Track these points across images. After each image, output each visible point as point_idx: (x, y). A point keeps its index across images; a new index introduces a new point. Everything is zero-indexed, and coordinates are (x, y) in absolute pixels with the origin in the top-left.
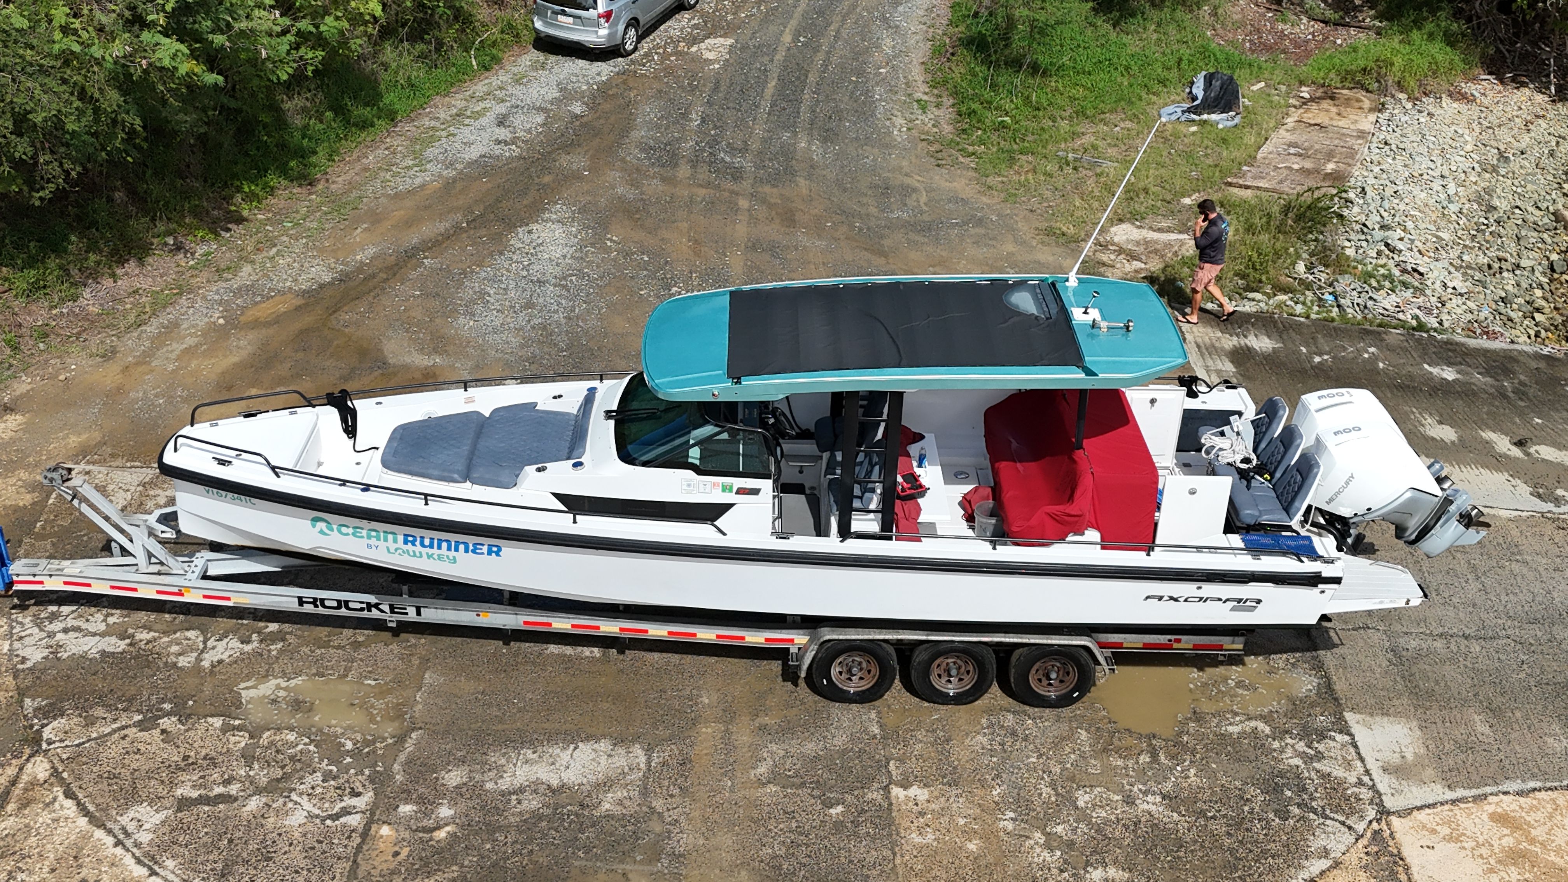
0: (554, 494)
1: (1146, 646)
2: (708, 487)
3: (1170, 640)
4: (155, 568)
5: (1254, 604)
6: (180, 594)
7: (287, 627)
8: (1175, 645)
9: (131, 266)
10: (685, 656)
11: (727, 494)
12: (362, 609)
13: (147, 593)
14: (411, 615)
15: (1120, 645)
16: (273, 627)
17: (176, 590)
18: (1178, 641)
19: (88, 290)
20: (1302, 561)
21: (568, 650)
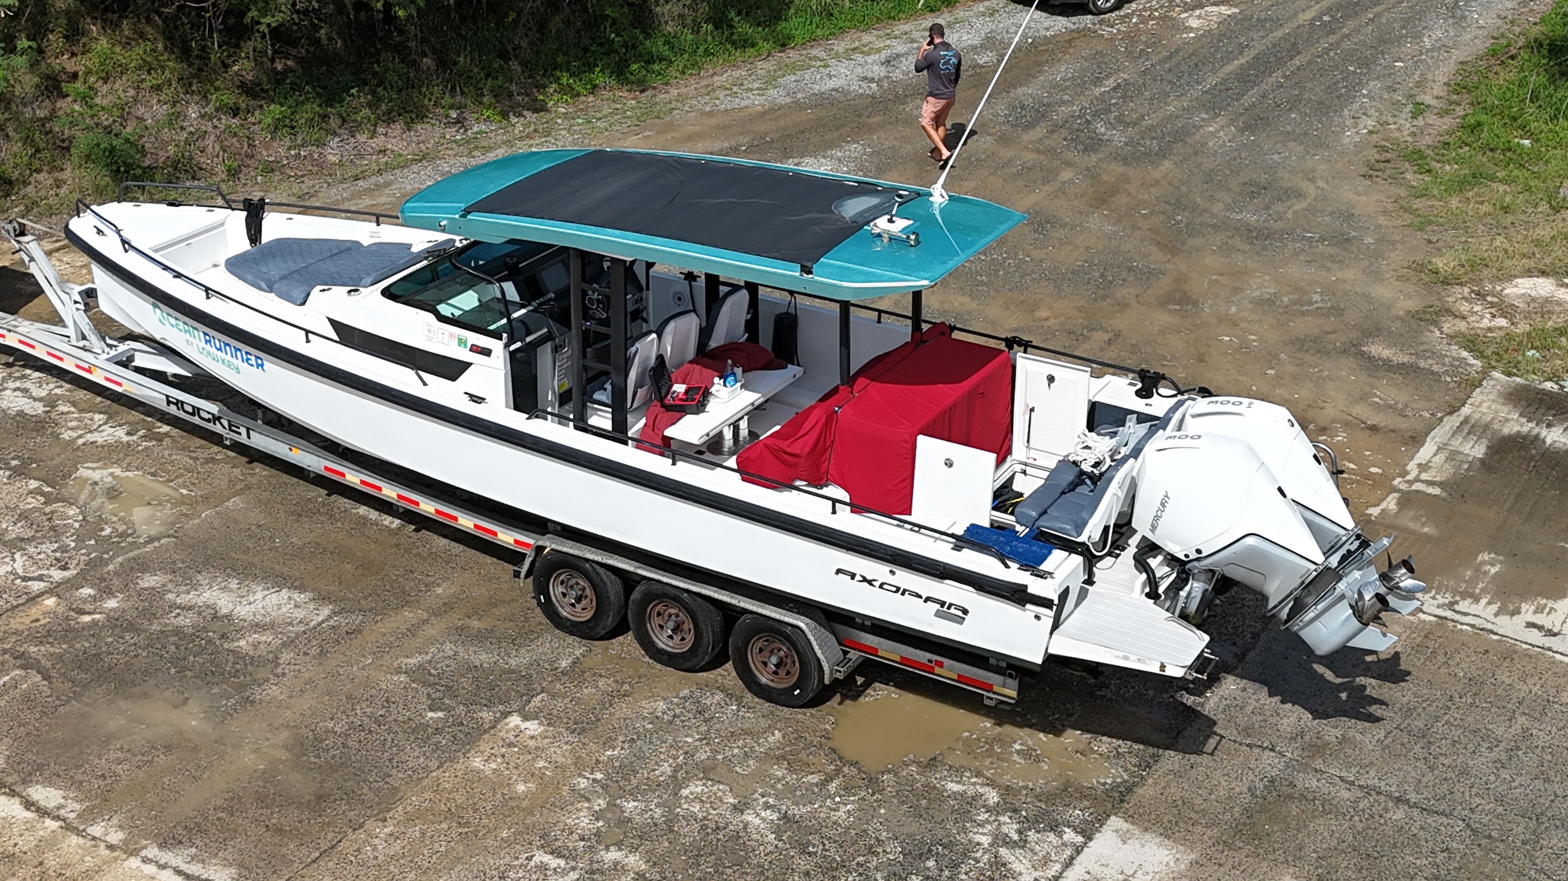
0: (331, 321)
1: (904, 661)
2: (446, 336)
3: (930, 661)
4: (81, 343)
5: (960, 613)
6: (89, 371)
7: (175, 432)
8: (937, 670)
9: (397, 129)
10: (468, 550)
11: (462, 349)
12: (209, 421)
13: (68, 365)
14: (243, 439)
15: (874, 651)
16: (165, 428)
17: (86, 366)
18: (941, 665)
19: (337, 139)
20: (1007, 567)
21: (373, 514)
